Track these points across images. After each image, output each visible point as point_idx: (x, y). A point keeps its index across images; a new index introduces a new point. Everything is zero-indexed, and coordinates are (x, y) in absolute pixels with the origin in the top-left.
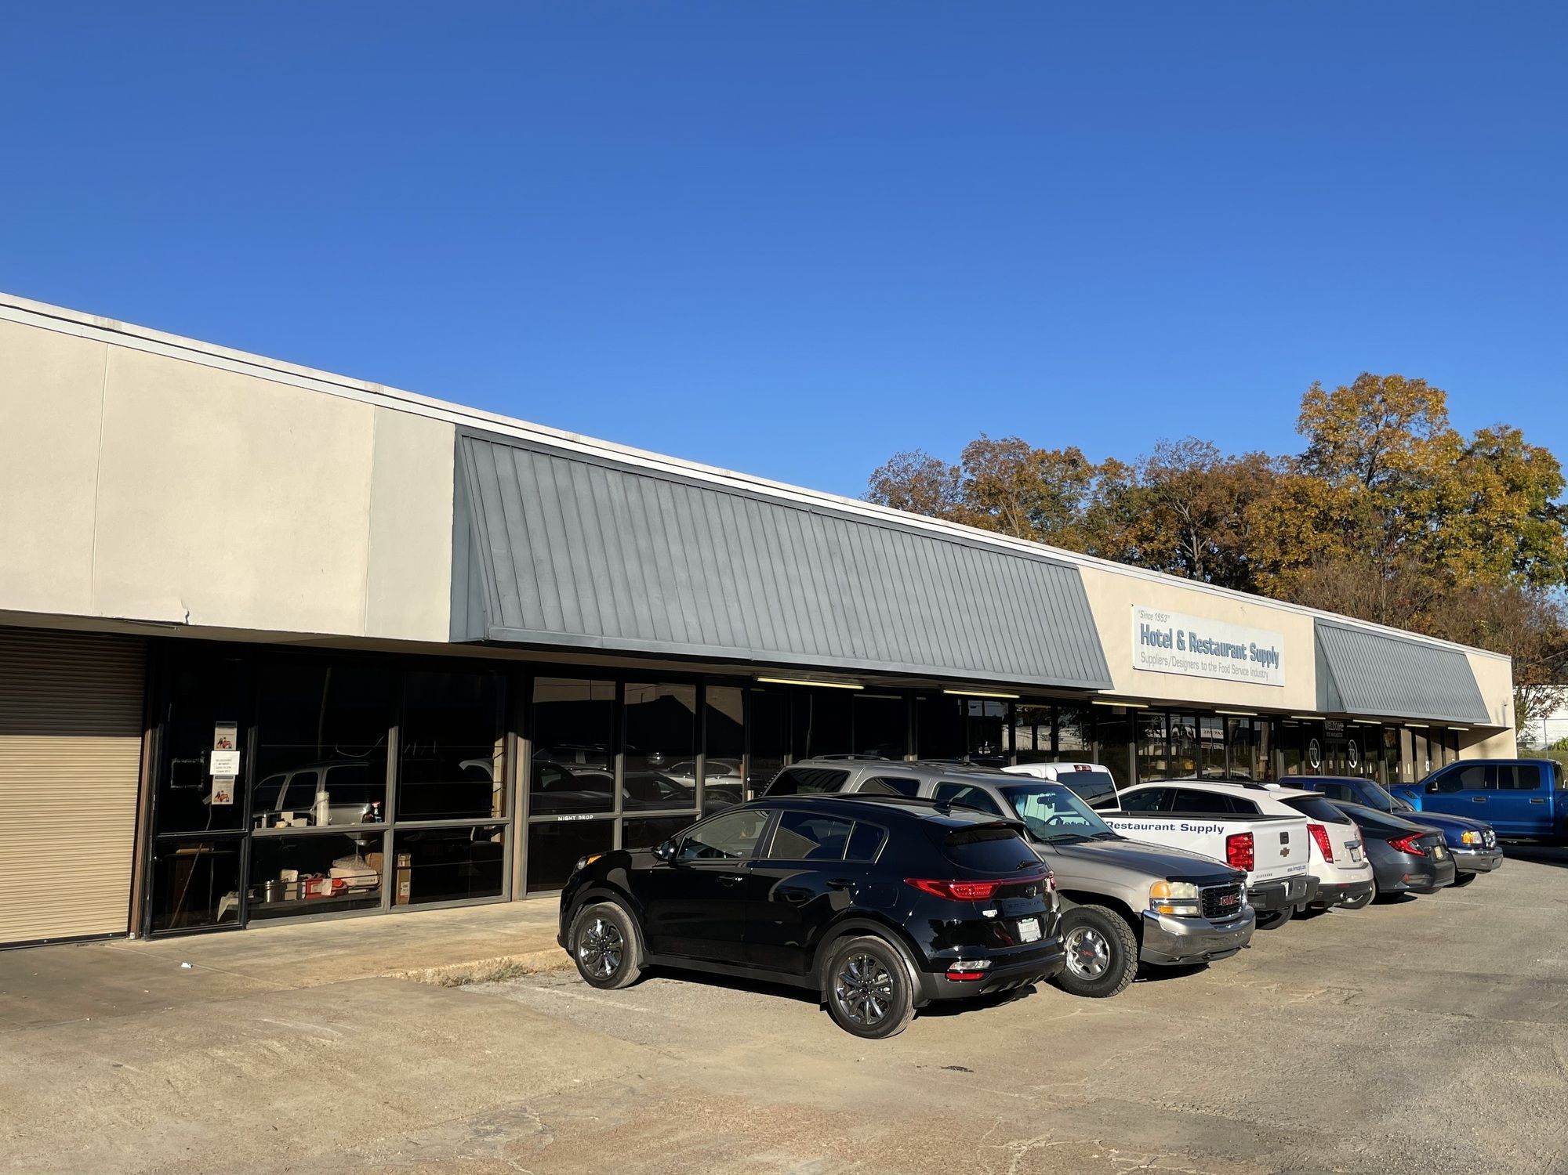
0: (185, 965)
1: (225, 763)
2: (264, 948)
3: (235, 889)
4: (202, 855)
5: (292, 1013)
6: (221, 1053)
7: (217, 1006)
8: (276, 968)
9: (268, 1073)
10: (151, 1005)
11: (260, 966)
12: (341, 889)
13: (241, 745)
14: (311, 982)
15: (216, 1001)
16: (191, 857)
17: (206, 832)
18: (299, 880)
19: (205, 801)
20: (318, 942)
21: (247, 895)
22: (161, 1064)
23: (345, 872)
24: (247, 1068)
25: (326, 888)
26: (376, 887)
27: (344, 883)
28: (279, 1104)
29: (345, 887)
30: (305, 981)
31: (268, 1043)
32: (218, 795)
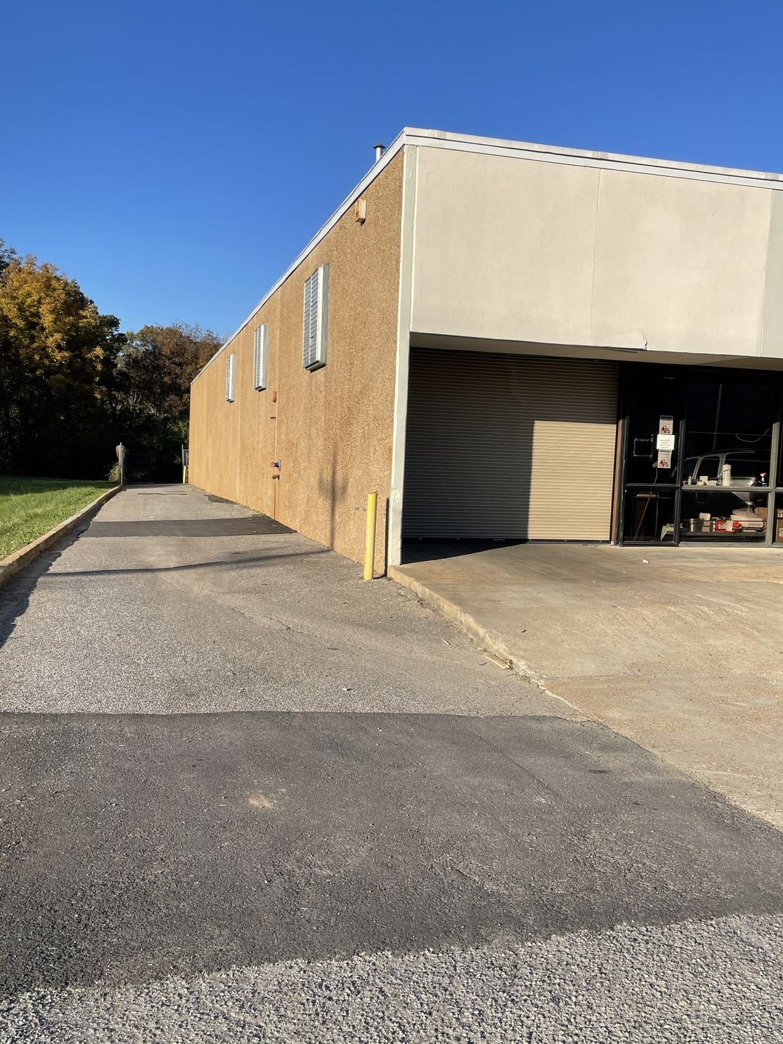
0: (644, 561)
1: (666, 442)
2: (691, 558)
3: (671, 522)
4: (651, 498)
5: (714, 594)
6: (672, 609)
7: (666, 584)
8: (700, 569)
9: (702, 624)
10: (628, 579)
11: (690, 567)
12: (738, 528)
13: (676, 432)
14: (723, 579)
15: (666, 582)
16: (646, 499)
17: (654, 485)
18: (711, 520)
19: (654, 465)
20: (725, 558)
21: (679, 526)
22: (638, 609)
23: (742, 518)
24: (689, 618)
25: (729, 527)
26: (762, 530)
27: (740, 525)
28: (711, 641)
29: (741, 527)
30: (719, 578)
31: (702, 607)
32: (662, 462)
